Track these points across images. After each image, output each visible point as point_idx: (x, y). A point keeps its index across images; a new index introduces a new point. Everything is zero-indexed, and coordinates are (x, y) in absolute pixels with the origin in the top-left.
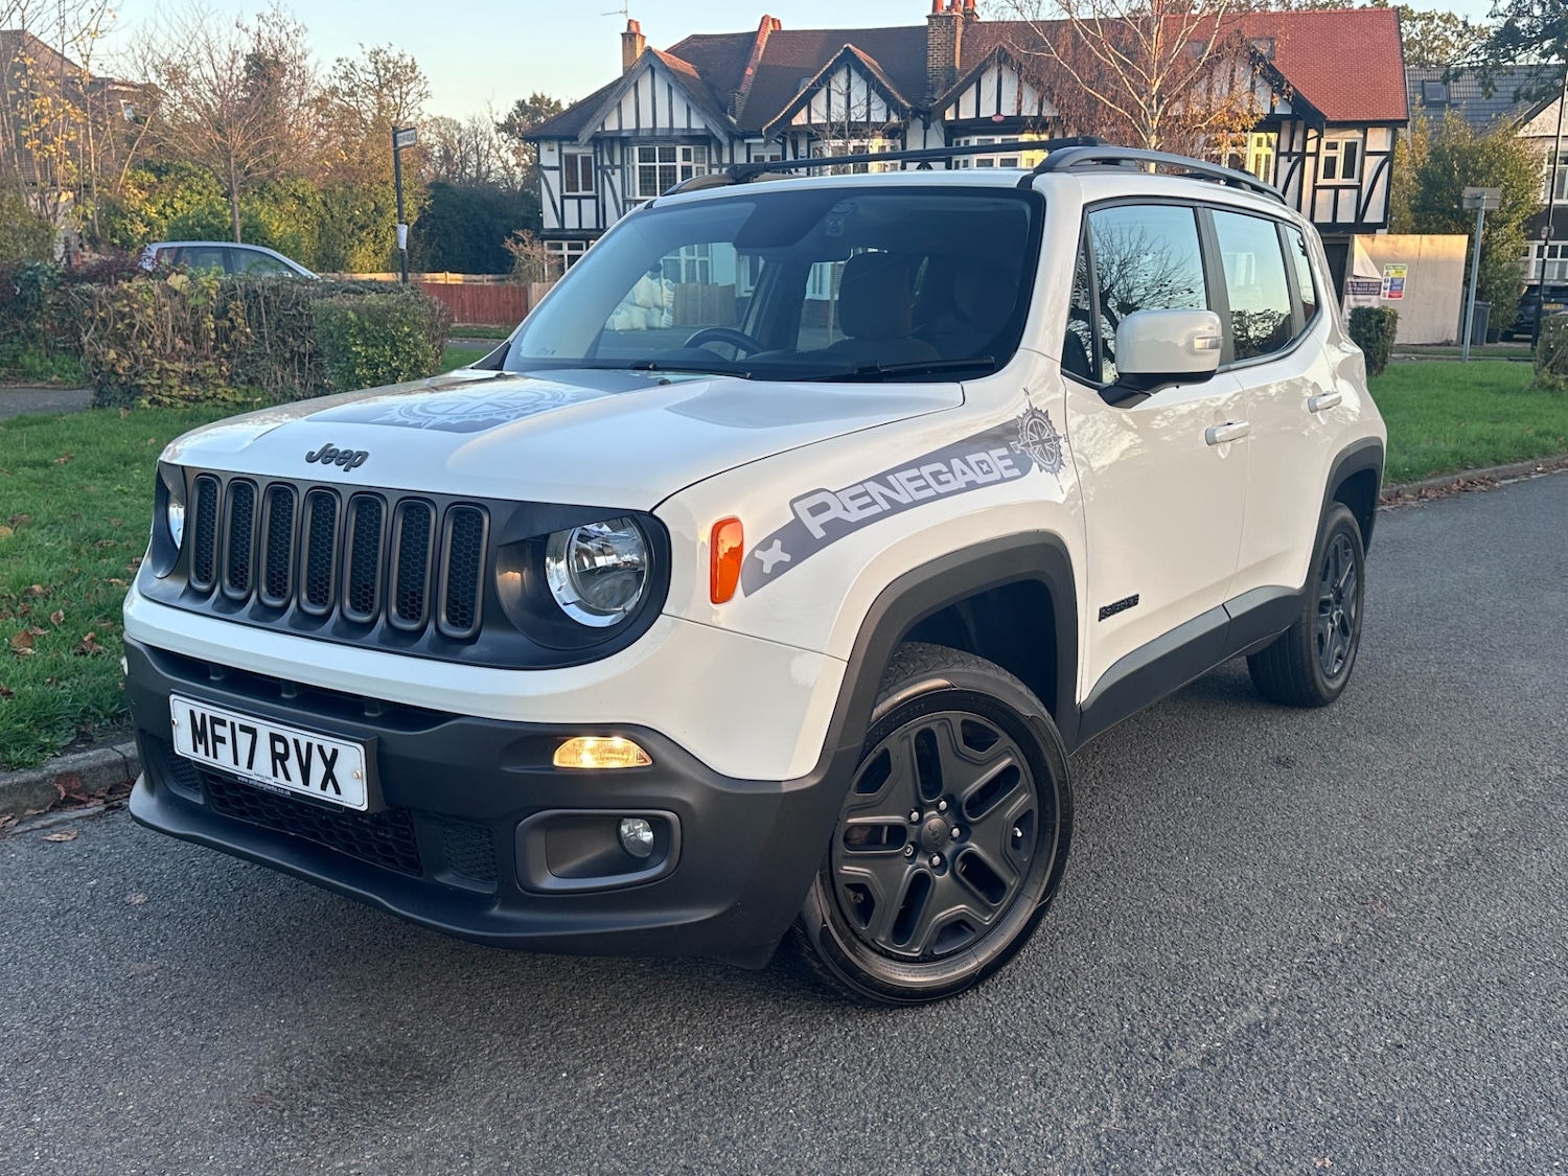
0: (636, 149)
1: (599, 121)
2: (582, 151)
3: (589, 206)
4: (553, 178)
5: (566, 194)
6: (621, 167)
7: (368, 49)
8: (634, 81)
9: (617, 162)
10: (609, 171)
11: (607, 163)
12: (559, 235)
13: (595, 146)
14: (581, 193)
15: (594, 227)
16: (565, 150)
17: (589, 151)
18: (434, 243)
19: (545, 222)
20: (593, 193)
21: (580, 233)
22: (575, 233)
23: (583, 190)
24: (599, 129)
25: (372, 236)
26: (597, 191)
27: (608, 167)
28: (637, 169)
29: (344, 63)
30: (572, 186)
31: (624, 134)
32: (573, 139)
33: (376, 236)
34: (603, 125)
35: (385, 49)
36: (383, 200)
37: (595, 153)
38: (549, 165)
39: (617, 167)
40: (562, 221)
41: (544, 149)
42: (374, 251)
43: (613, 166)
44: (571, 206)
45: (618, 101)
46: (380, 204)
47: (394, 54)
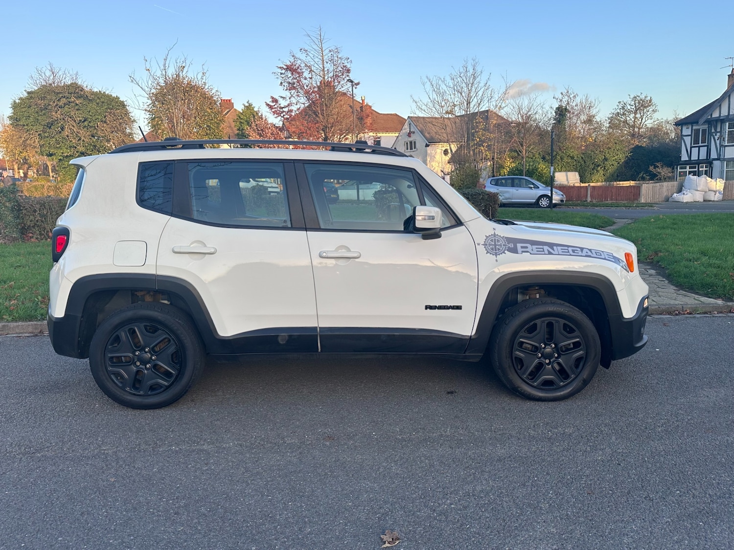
0: (727, 124)
1: (710, 113)
2: (701, 127)
3: (704, 150)
4: (688, 140)
5: (693, 145)
6: (720, 132)
7: (632, 96)
8: (728, 95)
9: (719, 130)
10: (714, 134)
11: (713, 131)
12: (689, 162)
13: (709, 124)
14: (700, 144)
15: (705, 158)
16: (694, 128)
17: (706, 127)
18: (633, 170)
19: (682, 158)
20: (706, 144)
21: (698, 161)
22: (695, 161)
23: (701, 143)
24: (709, 117)
25: (603, 168)
26: (708, 143)
27: (714, 133)
28: (727, 131)
29: (622, 103)
30: (696, 142)
31: (721, 118)
32: (697, 123)
33: (604, 169)
34: (711, 115)
35: (639, 95)
36: (608, 155)
37: (708, 127)
38: (686, 134)
39: (718, 132)
40: (690, 157)
41: (684, 128)
42: (603, 174)
43: (716, 132)
44: (695, 151)
45: (720, 104)
46: (607, 157)
47: (643, 97)
